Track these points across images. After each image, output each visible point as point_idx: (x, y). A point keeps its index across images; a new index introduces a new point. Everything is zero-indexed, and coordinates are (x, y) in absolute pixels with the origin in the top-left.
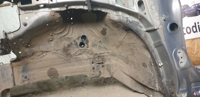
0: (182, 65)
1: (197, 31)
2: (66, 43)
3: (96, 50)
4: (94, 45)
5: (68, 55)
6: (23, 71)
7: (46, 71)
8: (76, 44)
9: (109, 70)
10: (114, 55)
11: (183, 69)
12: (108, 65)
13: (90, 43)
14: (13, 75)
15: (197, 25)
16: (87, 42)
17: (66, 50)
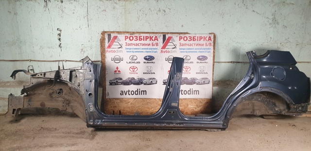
0: (91, 111)
1: (138, 94)
2: (51, 91)
3: (66, 97)
4: (66, 94)
5: (52, 97)
6: (29, 101)
7: (39, 103)
8: (57, 92)
9: (72, 109)
10: (76, 101)
11: (91, 112)
12: (71, 106)
13: (64, 93)
14: (24, 102)
15: (139, 90)
16: (62, 92)
17: (51, 95)
